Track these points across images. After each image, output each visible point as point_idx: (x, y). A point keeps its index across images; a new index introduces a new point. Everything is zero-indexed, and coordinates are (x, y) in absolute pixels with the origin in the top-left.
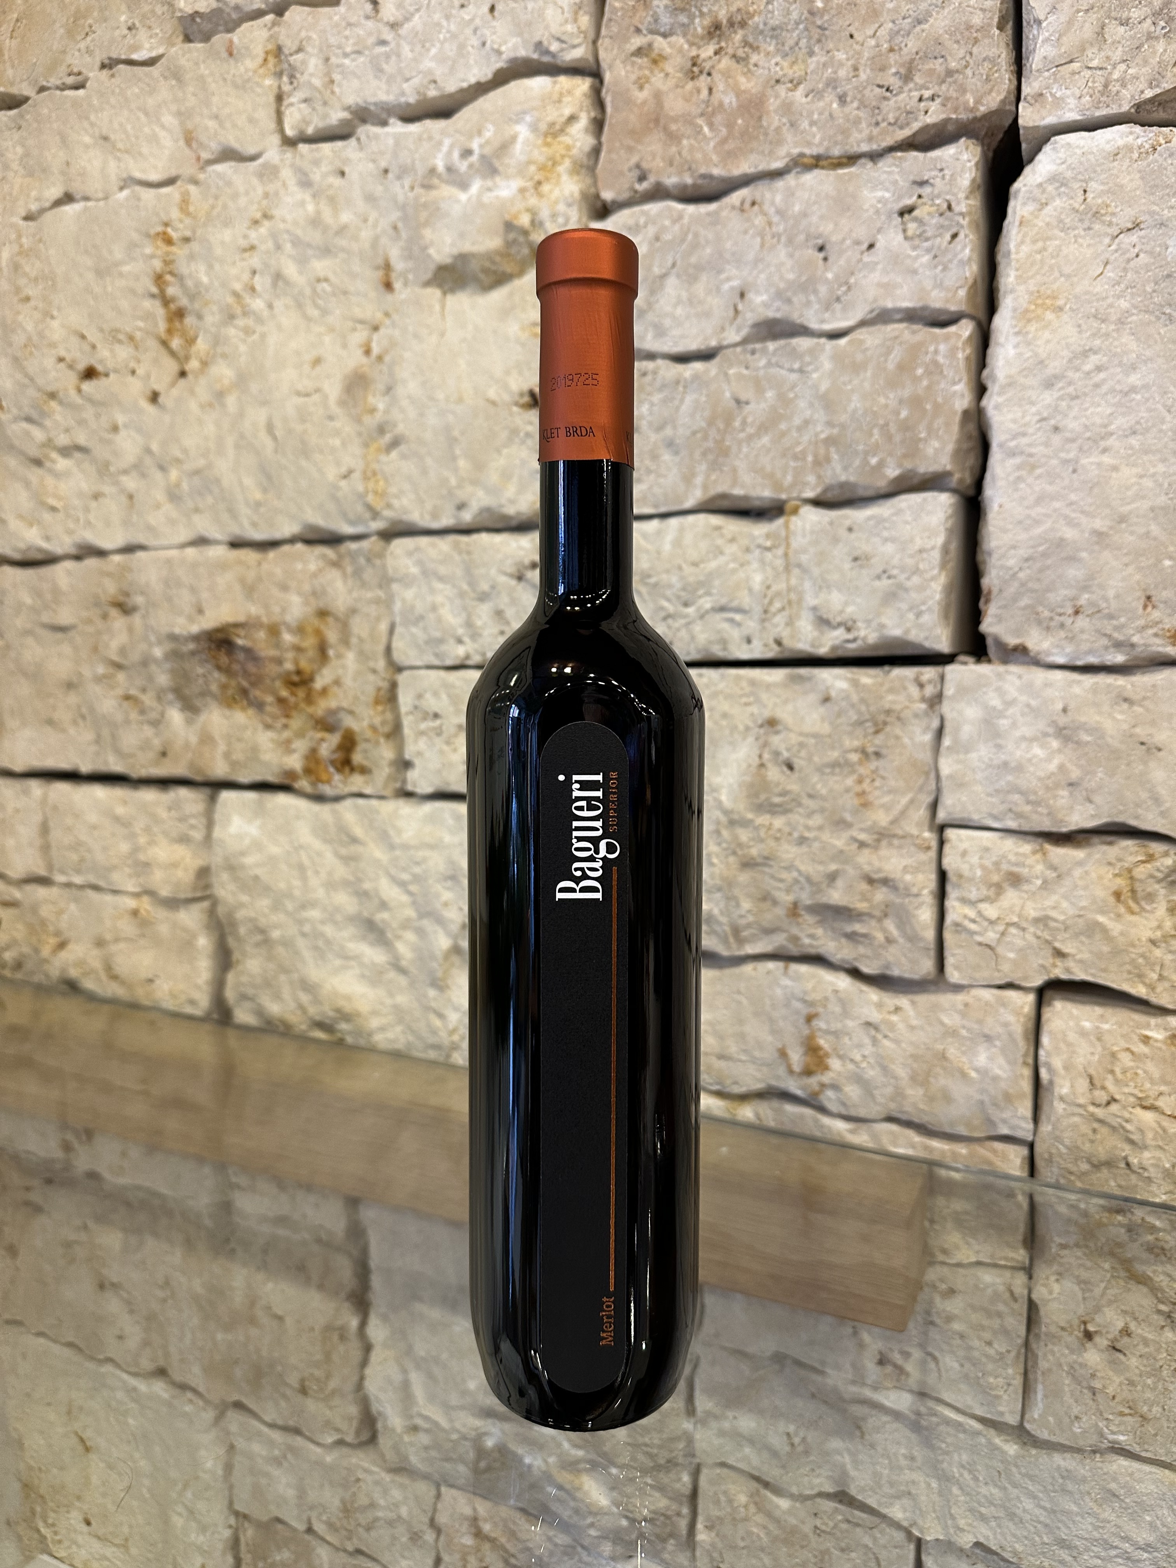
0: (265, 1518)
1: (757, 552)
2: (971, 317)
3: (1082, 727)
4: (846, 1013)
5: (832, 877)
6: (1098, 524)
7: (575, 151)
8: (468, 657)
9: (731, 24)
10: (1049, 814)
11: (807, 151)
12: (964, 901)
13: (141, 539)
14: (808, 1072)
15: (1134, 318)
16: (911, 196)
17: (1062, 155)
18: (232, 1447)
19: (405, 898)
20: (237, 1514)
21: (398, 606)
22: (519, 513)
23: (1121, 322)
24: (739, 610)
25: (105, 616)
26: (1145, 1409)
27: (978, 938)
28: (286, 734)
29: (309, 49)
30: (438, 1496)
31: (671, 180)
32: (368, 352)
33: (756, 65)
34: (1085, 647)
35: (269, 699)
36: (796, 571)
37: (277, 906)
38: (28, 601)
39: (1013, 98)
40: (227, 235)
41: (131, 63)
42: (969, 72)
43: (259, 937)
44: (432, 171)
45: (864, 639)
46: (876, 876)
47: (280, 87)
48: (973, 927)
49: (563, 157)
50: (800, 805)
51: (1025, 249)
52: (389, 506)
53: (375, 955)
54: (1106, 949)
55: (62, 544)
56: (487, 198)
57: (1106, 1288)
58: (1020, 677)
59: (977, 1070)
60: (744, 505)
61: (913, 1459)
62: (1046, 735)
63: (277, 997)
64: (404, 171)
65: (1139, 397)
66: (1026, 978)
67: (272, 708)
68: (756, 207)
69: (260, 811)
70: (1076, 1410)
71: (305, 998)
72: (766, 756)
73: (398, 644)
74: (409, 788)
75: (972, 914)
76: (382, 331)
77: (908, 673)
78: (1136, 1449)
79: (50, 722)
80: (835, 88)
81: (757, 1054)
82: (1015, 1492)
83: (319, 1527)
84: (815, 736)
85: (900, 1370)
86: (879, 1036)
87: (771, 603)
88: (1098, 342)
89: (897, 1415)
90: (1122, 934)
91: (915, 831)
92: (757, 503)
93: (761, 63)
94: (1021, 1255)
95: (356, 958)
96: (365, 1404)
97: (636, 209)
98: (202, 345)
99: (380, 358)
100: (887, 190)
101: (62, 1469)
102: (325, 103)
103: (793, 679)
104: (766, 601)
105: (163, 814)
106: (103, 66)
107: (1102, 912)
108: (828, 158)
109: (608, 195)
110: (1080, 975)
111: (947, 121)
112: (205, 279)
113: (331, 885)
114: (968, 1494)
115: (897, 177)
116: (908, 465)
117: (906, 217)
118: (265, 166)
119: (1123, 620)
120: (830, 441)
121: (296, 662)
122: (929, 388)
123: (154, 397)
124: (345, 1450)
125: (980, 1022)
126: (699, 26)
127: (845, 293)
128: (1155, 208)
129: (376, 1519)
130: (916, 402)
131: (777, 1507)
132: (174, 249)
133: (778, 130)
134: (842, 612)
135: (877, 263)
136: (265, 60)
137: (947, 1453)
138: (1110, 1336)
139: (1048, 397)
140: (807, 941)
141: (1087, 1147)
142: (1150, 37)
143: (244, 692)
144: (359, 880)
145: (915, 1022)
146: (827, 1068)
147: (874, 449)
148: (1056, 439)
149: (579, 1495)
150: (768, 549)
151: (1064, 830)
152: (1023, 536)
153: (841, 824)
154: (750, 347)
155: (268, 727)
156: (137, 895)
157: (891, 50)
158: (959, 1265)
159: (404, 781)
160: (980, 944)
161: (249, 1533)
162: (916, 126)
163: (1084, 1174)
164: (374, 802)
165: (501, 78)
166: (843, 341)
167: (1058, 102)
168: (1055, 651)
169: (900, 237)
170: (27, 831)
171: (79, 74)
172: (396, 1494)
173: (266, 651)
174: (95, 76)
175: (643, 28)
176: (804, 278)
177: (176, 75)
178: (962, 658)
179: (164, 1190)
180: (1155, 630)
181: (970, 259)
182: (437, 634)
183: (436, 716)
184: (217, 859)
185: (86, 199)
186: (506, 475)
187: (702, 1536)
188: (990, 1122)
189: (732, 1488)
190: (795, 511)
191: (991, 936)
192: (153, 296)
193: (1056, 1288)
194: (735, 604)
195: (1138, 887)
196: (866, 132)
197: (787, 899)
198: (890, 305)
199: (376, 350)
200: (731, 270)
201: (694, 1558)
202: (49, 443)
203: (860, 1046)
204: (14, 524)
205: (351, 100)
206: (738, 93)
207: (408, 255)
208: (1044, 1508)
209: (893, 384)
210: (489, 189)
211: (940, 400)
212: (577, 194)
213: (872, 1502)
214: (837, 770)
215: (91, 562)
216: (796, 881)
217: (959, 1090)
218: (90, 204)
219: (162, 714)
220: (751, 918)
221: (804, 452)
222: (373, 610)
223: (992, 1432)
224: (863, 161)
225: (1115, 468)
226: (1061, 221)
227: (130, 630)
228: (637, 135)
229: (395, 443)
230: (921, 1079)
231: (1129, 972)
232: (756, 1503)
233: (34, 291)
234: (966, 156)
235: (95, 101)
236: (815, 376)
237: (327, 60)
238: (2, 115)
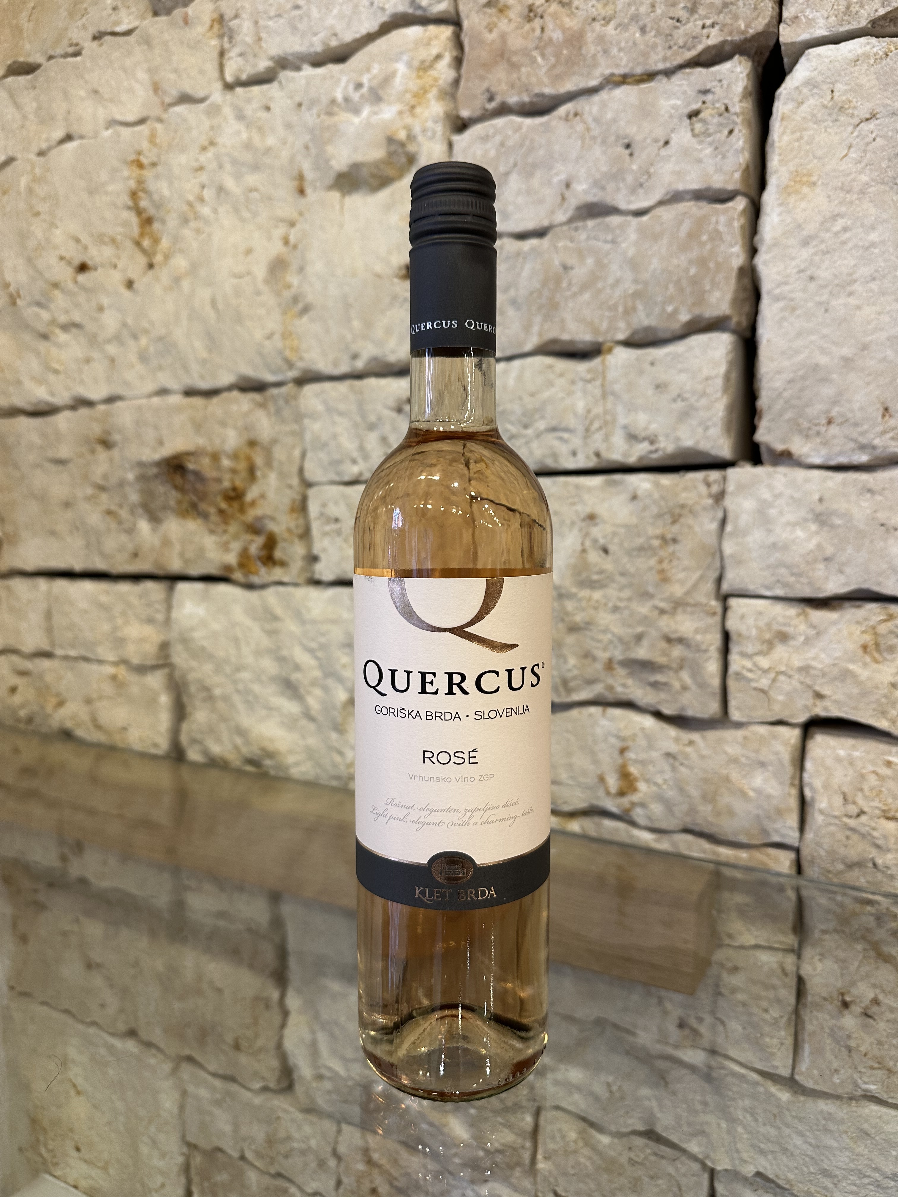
0: (208, 1147)
1: (580, 384)
2: (745, 195)
3: (834, 513)
4: (651, 746)
5: (639, 638)
6: (846, 351)
7: (441, 82)
8: (361, 474)
10: (809, 583)
11: (617, 71)
12: (744, 655)
13: (119, 390)
14: (621, 793)
15: (873, 189)
16: (697, 103)
17: (814, 64)
18: (184, 1093)
19: (313, 662)
20: (189, 1145)
21: (308, 436)
22: (399, 361)
23: (862, 192)
24: (567, 430)
25: (93, 452)
26: (891, 1064)
27: (754, 685)
28: (225, 538)
29: (244, 16)
30: (339, 1131)
31: (513, 100)
32: (286, 242)
33: (577, 8)
34: (836, 449)
35: (212, 510)
36: (611, 398)
37: (218, 670)
38: (38, 441)
39: (775, 22)
40: (183, 159)
41: (114, 34)
42: (740, 3)
43: (204, 694)
44: (333, 102)
45: (664, 449)
46: (673, 636)
47: (222, 46)
48: (749, 675)
49: (432, 86)
50: (613, 581)
51: (786, 138)
52: (301, 359)
53: (292, 707)
54: (856, 691)
55: (62, 398)
56: (374, 119)
57: (859, 966)
58: (785, 475)
59: (754, 790)
60: (570, 348)
61: (706, 1104)
62: (806, 520)
63: (218, 740)
64: (314, 102)
65: (877, 251)
66: (792, 716)
67: (215, 518)
68: (578, 118)
69: (205, 597)
70: (835, 1065)
71: (239, 741)
72: (588, 543)
73: (309, 466)
74: (317, 576)
75: (748, 664)
76: (298, 227)
77: (698, 476)
78: (884, 1096)
79: (53, 533)
80: (637, 22)
81: (582, 779)
82: (787, 1131)
83: (249, 1155)
84: (626, 526)
85: (696, 1033)
86: (677, 764)
87: (591, 423)
88: (844, 209)
89: (693, 1068)
90: (869, 679)
91: (704, 600)
92: (580, 347)
93: (581, 6)
94: (791, 940)
95: (278, 709)
96: (283, 1057)
97: (487, 124)
98: (165, 243)
99: (295, 247)
100: (678, 99)
101: (58, 1107)
103: (609, 483)
104: (587, 422)
105: (134, 601)
106: (94, 38)
107: (852, 661)
108: (633, 75)
109: (465, 113)
110: (836, 712)
111: (724, 43)
112: (166, 192)
113: (258, 653)
114: (750, 1133)
115: (687, 88)
116: (697, 311)
117: (694, 119)
118: (212, 105)
119: (865, 427)
120: (636, 295)
121: (232, 481)
122: (712, 250)
123: (130, 284)
124: (269, 1095)
125: (757, 751)
127: (647, 180)
128: (889, 101)
129: (292, 1149)
130: (702, 262)
131: (599, 1142)
132: (145, 173)
133: (594, 56)
134: (646, 429)
135: (670, 156)
136: (212, 26)
137: (733, 1100)
138: (863, 1005)
139: (805, 254)
140: (619, 689)
141: (842, 851)
143: (194, 506)
144: (279, 648)
145: (705, 752)
146: (635, 790)
147: (670, 300)
148: (812, 286)
149: (446, 1130)
150: (589, 381)
151: (822, 595)
152: (787, 363)
153: (646, 595)
154: (574, 225)
155: (212, 532)
156: (115, 664)
158: (742, 947)
159: (313, 572)
160: (755, 689)
161: (197, 1160)
162: (700, 48)
163: (840, 872)
164: (291, 589)
165: (385, 29)
166: (645, 218)
167: (811, 22)
168: (813, 453)
169: (689, 135)
170: (35, 618)
171: (77, 44)
172: (307, 1129)
173: (209, 473)
174: (88, 47)
176: (614, 170)
177: (147, 41)
178: (742, 463)
179: (134, 890)
180: (891, 435)
181: (743, 149)
182: (337, 456)
183: (337, 520)
184: (173, 635)
185: (82, 137)
186: (389, 331)
187: (542, 1165)
188: (765, 832)
189: (564, 1126)
190: (610, 350)
191: (764, 682)
192: (129, 208)
193: (820, 966)
194: (563, 425)
195: (882, 641)
196: (661, 55)
197: (604, 656)
198: (681, 187)
199: (292, 239)
200: (559, 167)
201: (535, 1183)
202: (53, 322)
203: (662, 772)
204: (28, 384)
205: (274, 52)
206: (564, 30)
207: (317, 167)
208: (810, 1144)
209: (684, 247)
210: (376, 113)
211: (720, 260)
212: (442, 114)
213: (674, 1138)
214: (642, 553)
215: (83, 411)
216: (611, 642)
217: (739, 806)
218: (84, 141)
219: (135, 525)
220: (576, 672)
221: (615, 306)
222: (289, 440)
223: (769, 1084)
224: (659, 77)
225: (859, 308)
226: (814, 116)
227: (111, 460)
228: (487, 66)
229: (306, 310)
230: (709, 798)
231: (874, 710)
232: (583, 1139)
233: (42, 208)
234: (739, 69)
235: (88, 64)
236: (624, 245)
237: (256, 23)
238: (22, 80)
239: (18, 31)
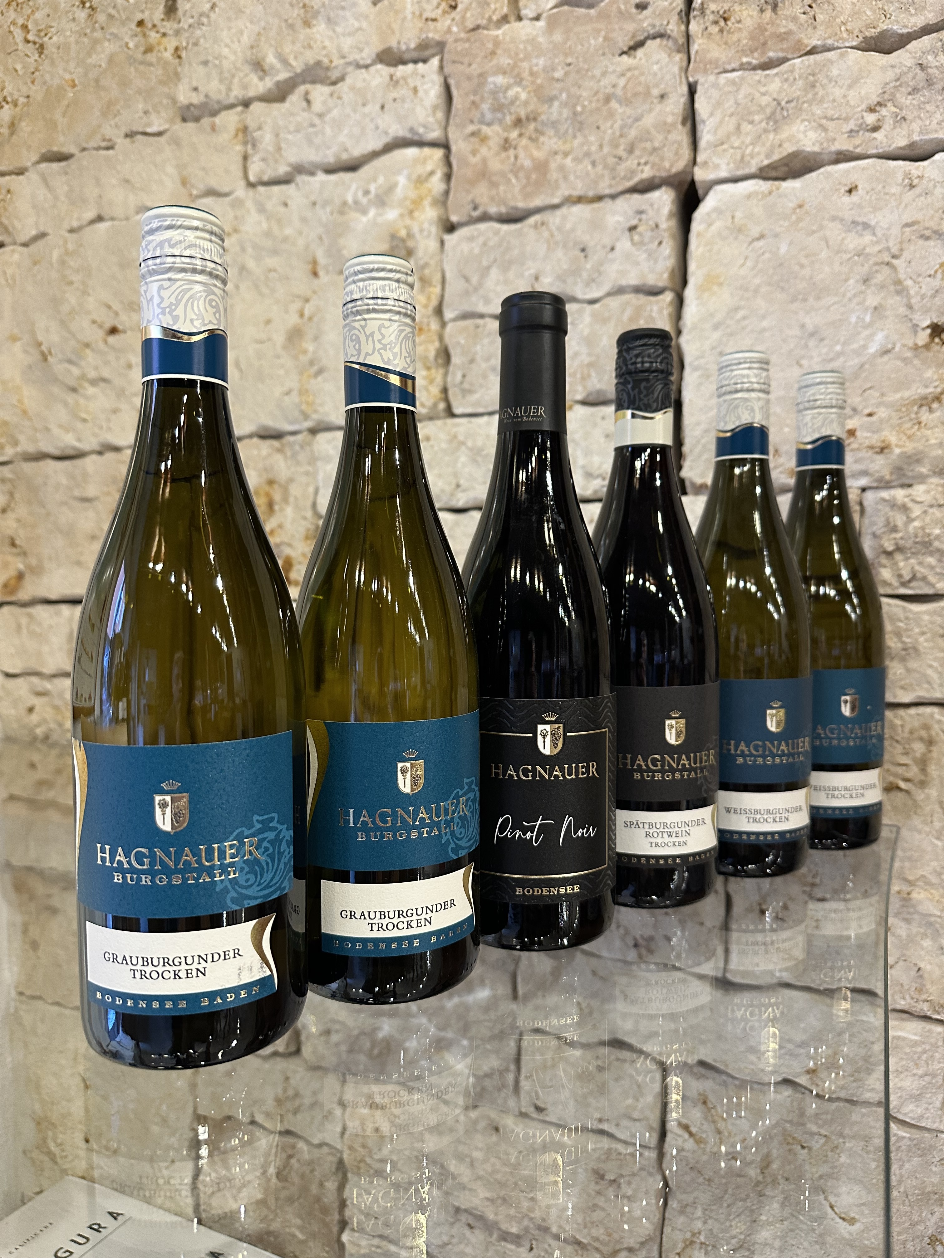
0: (220, 1117)
2: (672, 290)
7: (434, 192)
9: (528, 119)
11: (574, 193)
15: (763, 289)
16: (634, 220)
17: (719, 196)
20: (199, 1118)
21: (321, 475)
23: (756, 291)
29: (266, 128)
30: (344, 1083)
31: (493, 210)
32: (302, 315)
33: (543, 143)
38: (64, 481)
39: (691, 164)
41: (145, 134)
42: (666, 149)
44: (345, 203)
47: (246, 152)
49: (427, 195)
51: (701, 250)
52: (316, 411)
55: (89, 444)
56: (380, 220)
64: (326, 203)
68: (544, 227)
70: (756, 962)
73: (321, 501)
76: (312, 302)
78: (794, 982)
79: (79, 563)
80: (589, 157)
83: (259, 1118)
85: (648, 950)
88: (743, 303)
93: (546, 142)
97: (472, 227)
99: (310, 319)
100: (621, 216)
101: (69, 1100)
102: (276, 161)
106: (127, 136)
108: (586, 197)
109: (454, 219)
111: (654, 177)
115: (627, 209)
117: (633, 232)
118: (236, 199)
120: (591, 365)
124: (279, 1060)
126: (509, 119)
127: (598, 277)
128: (772, 227)
129: (301, 1105)
131: (573, 1056)
133: (556, 181)
134: (600, 467)
135: (616, 259)
136: (237, 135)
138: (775, 912)
139: (716, 335)
142: (766, 131)
152: (704, 417)
157: (621, 136)
162: (636, 179)
165: (388, 148)
166: (597, 306)
167: (717, 167)
169: (629, 244)
171: (110, 140)
172: (315, 1085)
174: (120, 142)
175: (476, 120)
176: (573, 268)
177: (176, 142)
180: (781, 470)
181: (669, 257)
185: (112, 219)
187: (524, 1084)
190: (571, 407)
196: (608, 183)
198: (624, 282)
199: (307, 313)
200: (530, 264)
201: (519, 1101)
202: (83, 377)
204: (56, 431)
205: (293, 159)
206: (533, 159)
207: (329, 255)
210: (380, 214)
212: (436, 218)
213: (633, 1041)
215: (110, 456)
218: (116, 223)
221: (575, 372)
222: (304, 479)
224: (606, 199)
226: (720, 234)
228: (473, 183)
229: (320, 372)
232: (559, 1054)
233: (76, 278)
234: (665, 197)
235: (121, 158)
236: (581, 326)
237: (277, 135)
238: (55, 166)
239: (52, 125)
